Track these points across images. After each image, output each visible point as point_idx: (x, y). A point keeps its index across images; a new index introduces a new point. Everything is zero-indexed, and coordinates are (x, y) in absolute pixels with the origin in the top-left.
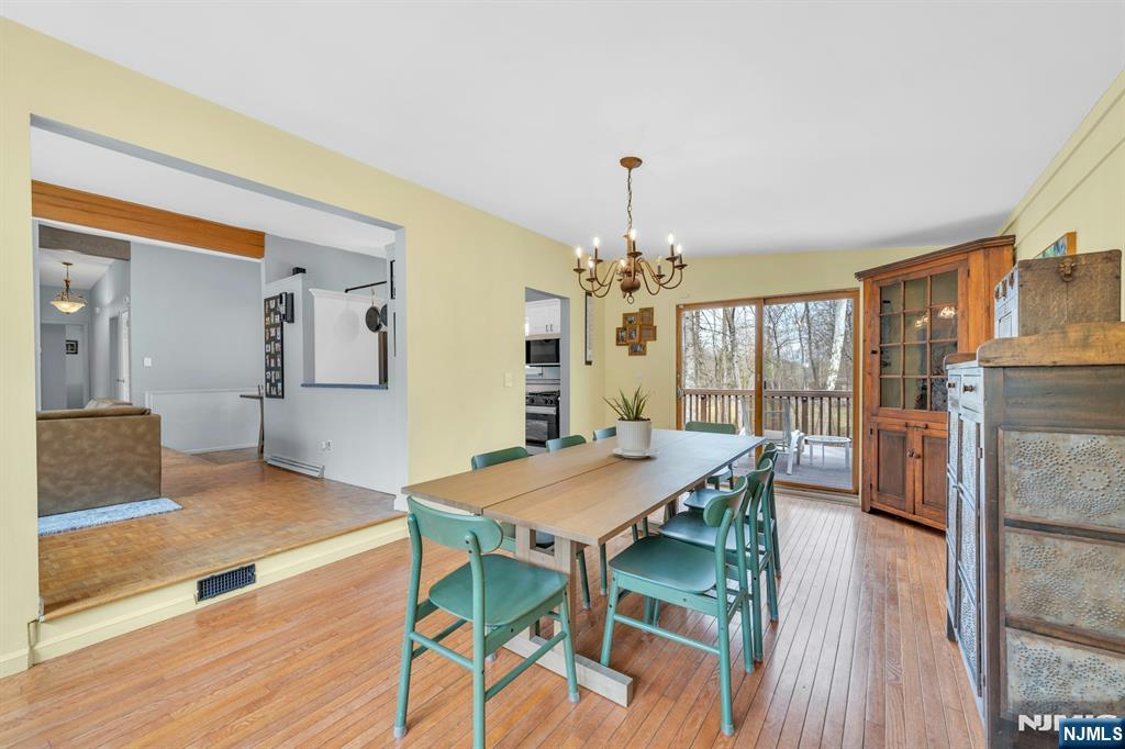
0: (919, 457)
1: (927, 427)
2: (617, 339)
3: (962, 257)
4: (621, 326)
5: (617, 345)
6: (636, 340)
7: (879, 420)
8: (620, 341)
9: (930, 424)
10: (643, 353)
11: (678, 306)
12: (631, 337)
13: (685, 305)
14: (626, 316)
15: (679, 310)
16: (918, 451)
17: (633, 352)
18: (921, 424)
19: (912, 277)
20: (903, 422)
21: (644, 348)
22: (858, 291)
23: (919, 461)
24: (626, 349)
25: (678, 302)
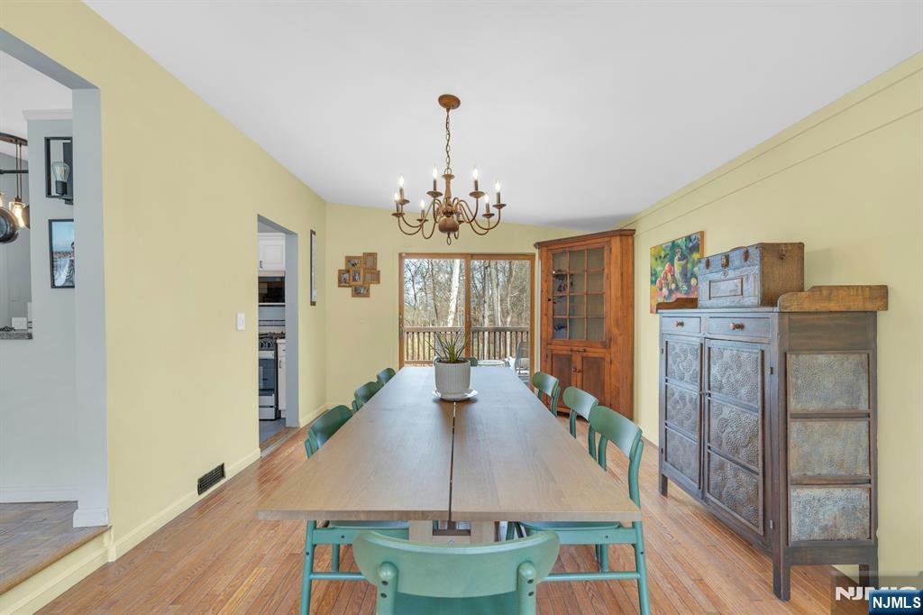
0: (580, 371)
1: (585, 351)
2: (340, 281)
3: (606, 239)
4: (343, 268)
5: (339, 286)
6: (360, 282)
7: (552, 347)
8: (342, 282)
9: (588, 349)
10: (367, 295)
11: (400, 254)
12: (354, 280)
13: (407, 254)
14: (349, 259)
15: (401, 257)
16: (579, 367)
17: (357, 293)
18: (581, 349)
19: (575, 249)
20: (569, 348)
21: (368, 290)
22: (534, 255)
23: (579, 374)
24: (348, 291)
25: (401, 251)
